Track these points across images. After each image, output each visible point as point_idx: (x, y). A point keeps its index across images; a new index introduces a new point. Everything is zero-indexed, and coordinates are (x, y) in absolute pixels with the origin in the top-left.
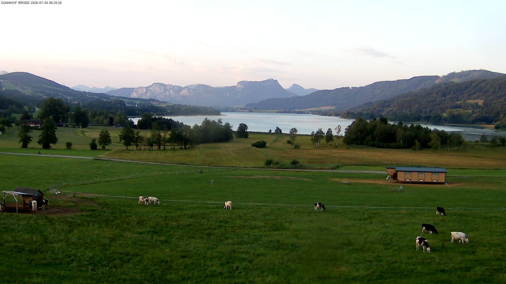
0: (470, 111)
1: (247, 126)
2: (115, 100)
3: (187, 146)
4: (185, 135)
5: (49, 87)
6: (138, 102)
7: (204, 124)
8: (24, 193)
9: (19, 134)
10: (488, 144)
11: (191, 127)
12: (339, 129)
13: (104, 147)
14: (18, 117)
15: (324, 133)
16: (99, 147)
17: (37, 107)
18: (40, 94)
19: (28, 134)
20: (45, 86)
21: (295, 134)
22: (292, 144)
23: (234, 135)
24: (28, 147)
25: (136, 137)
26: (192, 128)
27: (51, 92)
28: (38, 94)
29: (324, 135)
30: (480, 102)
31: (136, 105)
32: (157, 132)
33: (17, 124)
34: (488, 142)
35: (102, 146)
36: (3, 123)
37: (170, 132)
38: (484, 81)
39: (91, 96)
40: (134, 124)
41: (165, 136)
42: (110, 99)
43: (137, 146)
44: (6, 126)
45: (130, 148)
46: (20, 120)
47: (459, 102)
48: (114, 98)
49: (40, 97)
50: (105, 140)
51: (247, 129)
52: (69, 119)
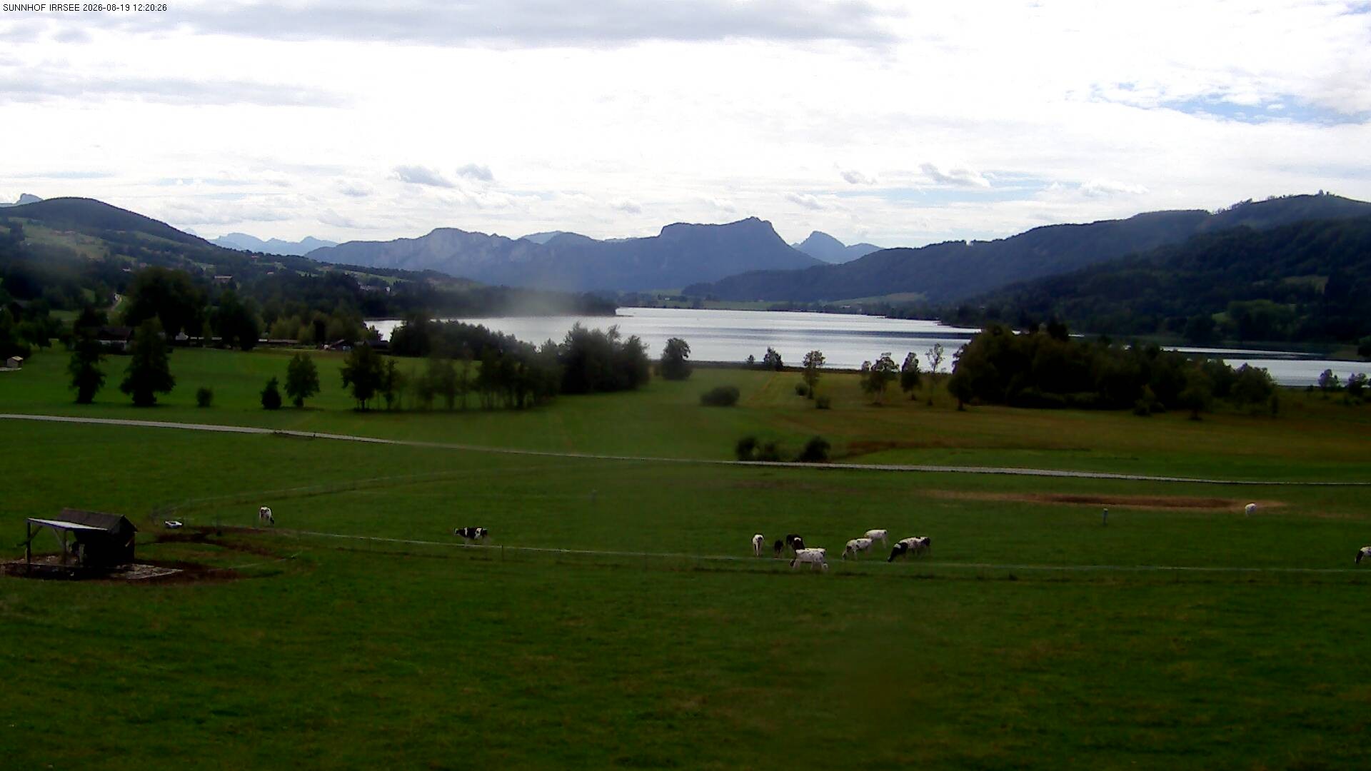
0: (1292, 307)
1: (686, 346)
2: (330, 274)
3: (525, 400)
4: (521, 370)
5: (153, 238)
6: (391, 280)
7: (572, 340)
8: (84, 525)
9: (71, 367)
10: (1340, 396)
11: (535, 347)
12: (938, 354)
13: (299, 403)
14: (68, 318)
15: (895, 364)
16: (287, 401)
17: (120, 292)
18: (127, 258)
19: (94, 366)
20: (141, 235)
21: (817, 367)
22: (811, 397)
23: (651, 370)
24: (93, 400)
25: (387, 373)
26: (540, 351)
27: (158, 252)
28: (120, 256)
29: (895, 370)
30: (1320, 283)
31: (388, 289)
32: (444, 362)
33: (65, 339)
34: (1340, 389)
35: (295, 397)
36: (26, 334)
37: (479, 363)
38: (1328, 224)
39: (266, 264)
40: (383, 339)
41: (465, 372)
42: (316, 272)
43: (389, 398)
44: (34, 344)
45: (371, 404)
46: (72, 327)
47: (1262, 283)
48: (326, 269)
49: (127, 265)
50: (303, 381)
51: (688, 353)
52: (206, 326)
